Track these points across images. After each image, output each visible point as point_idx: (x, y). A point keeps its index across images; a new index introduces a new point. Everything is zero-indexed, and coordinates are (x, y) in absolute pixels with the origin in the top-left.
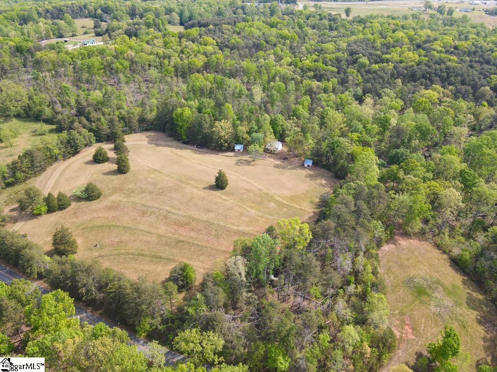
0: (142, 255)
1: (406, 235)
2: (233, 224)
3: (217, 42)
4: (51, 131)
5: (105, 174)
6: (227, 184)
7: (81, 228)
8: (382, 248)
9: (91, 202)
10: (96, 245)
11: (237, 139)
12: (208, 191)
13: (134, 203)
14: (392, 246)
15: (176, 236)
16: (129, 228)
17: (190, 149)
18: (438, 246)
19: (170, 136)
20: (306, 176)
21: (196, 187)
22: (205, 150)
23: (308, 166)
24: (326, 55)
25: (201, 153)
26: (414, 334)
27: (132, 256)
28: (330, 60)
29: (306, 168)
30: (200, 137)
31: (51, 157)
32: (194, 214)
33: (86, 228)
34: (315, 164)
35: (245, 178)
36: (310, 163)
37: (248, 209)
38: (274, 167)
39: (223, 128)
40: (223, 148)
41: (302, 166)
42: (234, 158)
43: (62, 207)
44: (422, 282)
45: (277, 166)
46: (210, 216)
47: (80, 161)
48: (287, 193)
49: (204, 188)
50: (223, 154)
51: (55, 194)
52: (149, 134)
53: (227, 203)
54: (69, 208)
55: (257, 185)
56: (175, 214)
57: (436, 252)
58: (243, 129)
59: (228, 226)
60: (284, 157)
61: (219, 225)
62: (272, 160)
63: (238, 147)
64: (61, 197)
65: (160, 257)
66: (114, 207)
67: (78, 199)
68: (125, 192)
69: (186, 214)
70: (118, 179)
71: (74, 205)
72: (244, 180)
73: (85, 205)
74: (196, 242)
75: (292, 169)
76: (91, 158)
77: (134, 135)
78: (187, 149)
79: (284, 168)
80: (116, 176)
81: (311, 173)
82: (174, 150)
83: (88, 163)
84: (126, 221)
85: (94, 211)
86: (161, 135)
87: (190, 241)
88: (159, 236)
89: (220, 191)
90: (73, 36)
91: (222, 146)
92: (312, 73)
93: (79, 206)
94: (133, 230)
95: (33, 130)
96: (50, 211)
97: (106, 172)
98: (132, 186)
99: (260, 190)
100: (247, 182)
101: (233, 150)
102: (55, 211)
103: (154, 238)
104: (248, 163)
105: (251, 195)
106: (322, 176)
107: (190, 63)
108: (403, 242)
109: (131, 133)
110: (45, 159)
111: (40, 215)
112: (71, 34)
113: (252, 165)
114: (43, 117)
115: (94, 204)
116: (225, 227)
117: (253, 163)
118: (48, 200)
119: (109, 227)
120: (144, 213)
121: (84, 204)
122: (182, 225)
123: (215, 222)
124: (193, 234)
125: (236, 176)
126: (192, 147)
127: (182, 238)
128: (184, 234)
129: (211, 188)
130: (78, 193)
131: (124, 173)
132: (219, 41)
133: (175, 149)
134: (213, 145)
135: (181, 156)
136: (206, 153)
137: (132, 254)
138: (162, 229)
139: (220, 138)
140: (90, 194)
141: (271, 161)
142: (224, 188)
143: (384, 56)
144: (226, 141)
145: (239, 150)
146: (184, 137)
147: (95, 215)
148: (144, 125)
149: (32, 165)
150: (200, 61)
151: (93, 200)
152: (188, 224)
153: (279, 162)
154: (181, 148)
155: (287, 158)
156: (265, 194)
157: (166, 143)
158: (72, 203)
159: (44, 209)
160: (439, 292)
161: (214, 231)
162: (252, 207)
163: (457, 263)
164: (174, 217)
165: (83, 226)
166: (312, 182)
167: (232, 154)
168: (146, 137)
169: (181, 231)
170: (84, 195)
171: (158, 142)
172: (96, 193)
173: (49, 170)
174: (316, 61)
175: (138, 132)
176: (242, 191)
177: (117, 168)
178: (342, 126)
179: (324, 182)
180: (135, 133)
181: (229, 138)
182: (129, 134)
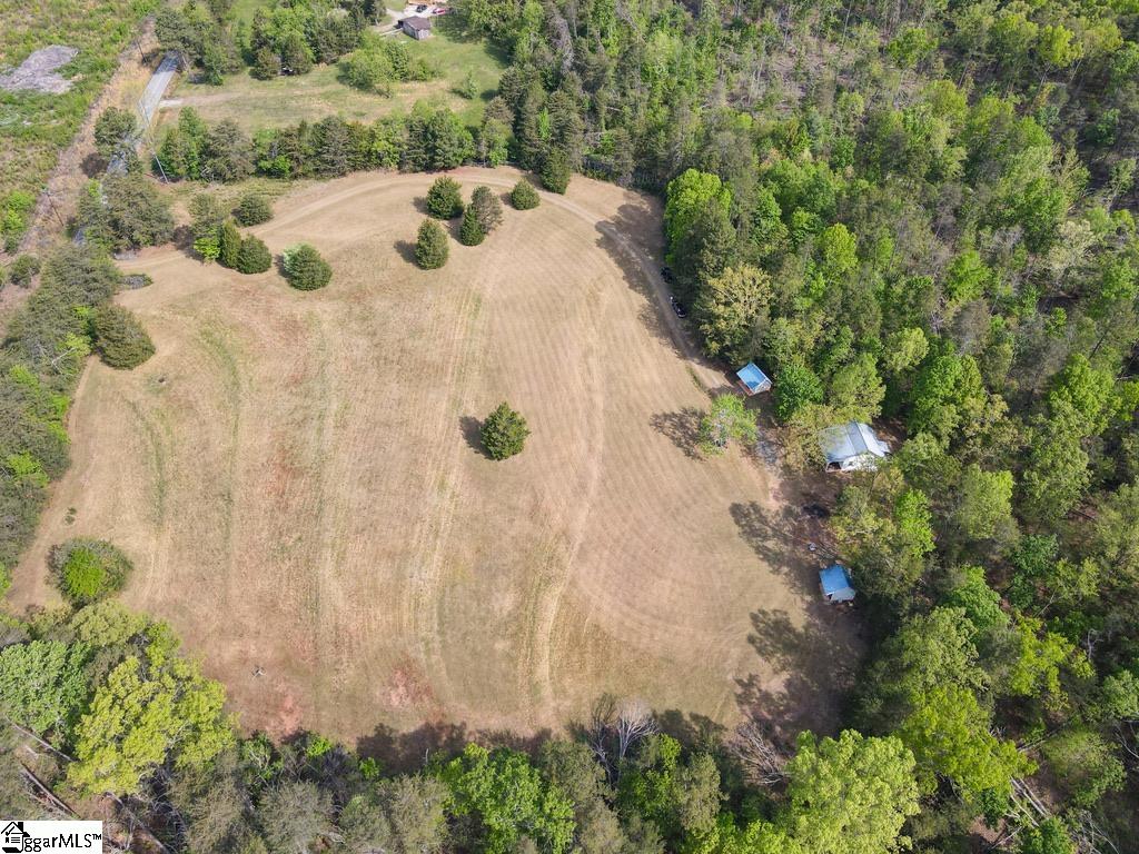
0: (160, 463)
2: (341, 558)
5: (399, 245)
9: (291, 289)
10: (165, 380)
12: (459, 433)
13: (323, 346)
15: (243, 478)
16: (235, 392)
17: (655, 302)
21: (457, 404)
22: (678, 325)
25: (658, 325)
27: (152, 451)
32: (342, 462)
35: (596, 471)
37: (437, 556)
38: (736, 510)
39: (733, 295)
43: (243, 266)
45: (745, 511)
47: (418, 189)
48: (606, 611)
49: (463, 420)
50: (698, 366)
52: (640, 202)
53: (432, 497)
55: (583, 516)
56: (321, 430)
58: (788, 330)
59: (327, 553)
60: (821, 502)
61: (322, 533)
64: (248, 247)
65: (163, 496)
66: (296, 327)
67: (282, 268)
68: (358, 309)
69: (330, 449)
70: (396, 271)
71: (269, 274)
72: (581, 478)
73: (276, 289)
75: (766, 558)
77: (608, 185)
78: (650, 293)
79: (751, 533)
80: (402, 262)
81: (799, 619)
82: (612, 276)
84: (259, 369)
85: (268, 311)
88: (233, 451)
89: (478, 456)
93: (273, 282)
94: (234, 399)
96: (221, 260)
98: (381, 305)
99: (563, 535)
102: (231, 267)
103: (225, 446)
104: (694, 438)
105: (522, 525)
109: (605, 180)
111: (201, 258)
113: (688, 453)
115: (288, 298)
116: (320, 549)
117: (705, 449)
119: (227, 362)
120: (297, 381)
122: (288, 467)
123: (329, 519)
124: (266, 503)
125: (591, 449)
127: (239, 494)
128: (259, 487)
129: (481, 431)
131: (422, 268)
133: (620, 273)
136: (668, 332)
137: (159, 445)
138: (258, 443)
141: (762, 484)
142: (493, 458)
147: (256, 320)
151: (297, 287)
152: (298, 472)
153: (775, 505)
155: (823, 513)
156: (552, 558)
157: (629, 247)
158: (270, 269)
159: (213, 251)
161: (296, 536)
162: (451, 560)
164: (310, 436)
166: (739, 651)
168: (623, 207)
169: (268, 477)
171: (619, 236)
173: (350, 178)
175: (626, 186)
176: (521, 501)
179: (773, 684)
180: (618, 183)
181: (733, 335)
182: (599, 177)
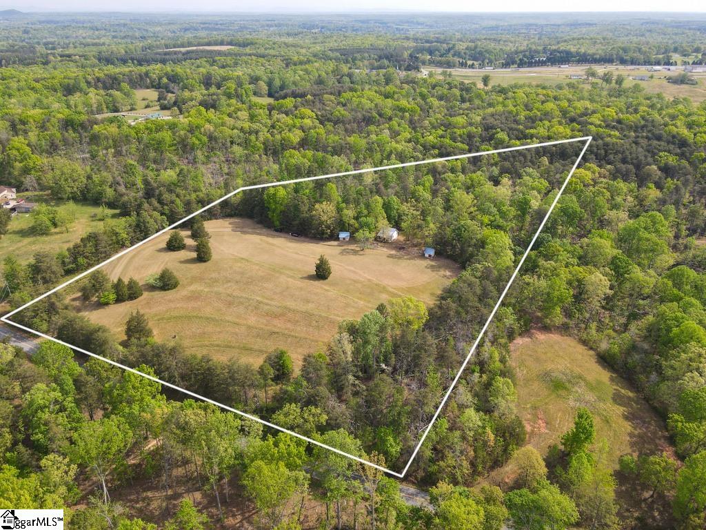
0: (230, 347)
1: (546, 329)
2: (338, 316)
3: (317, 115)
4: (114, 216)
5: (181, 262)
6: (330, 273)
7: (156, 318)
8: (515, 341)
9: (167, 292)
10: (175, 336)
11: (342, 226)
12: (307, 281)
13: (218, 294)
14: (527, 340)
15: (269, 328)
16: (213, 320)
17: (285, 238)
18: (584, 342)
19: (260, 222)
20: (426, 267)
21: (291, 277)
22: (303, 239)
23: (430, 256)
24: (455, 130)
25: (298, 241)
26: (547, 428)
27: (218, 348)
28: (460, 136)
29: (427, 258)
30: (297, 222)
31: (118, 242)
32: (291, 304)
33: (162, 319)
34: (438, 254)
35: (352, 268)
36: (432, 252)
37: (356, 300)
38: (388, 257)
39: (325, 211)
40: (325, 236)
41: (422, 256)
42: (338, 247)
43: (132, 297)
44: (560, 376)
45: (390, 256)
46: (310, 306)
47: (152, 248)
48: (404, 284)
49: (301, 278)
50: (326, 243)
51: (126, 281)
52: (232, 220)
53: (329, 293)
54: (140, 298)
55: (366, 275)
56: (267, 304)
57: (581, 348)
58: (349, 213)
60: (399, 247)
61: (320, 316)
62: (385, 250)
63: (342, 235)
64: (132, 284)
65: (251, 349)
66: (195, 297)
67: (152, 288)
68: (207, 281)
69: (280, 305)
70: (197, 268)
71: (146, 294)
72: (350, 271)
73: (160, 295)
74: (293, 333)
75: (409, 260)
76: (164, 245)
77: (214, 221)
78: (281, 237)
79: (400, 258)
80: (195, 265)
81: (433, 263)
82: (264, 238)
83: (161, 250)
84: (208, 311)
85: (170, 301)
86: (248, 222)
87: (286, 332)
88: (249, 327)
89: (321, 281)
90: (132, 109)
91: (323, 233)
92: (437, 151)
93: (152, 296)
94: (217, 321)
95: (92, 214)
96: (119, 300)
97: (183, 260)
98: (214, 275)
99: (369, 280)
100: (354, 272)
101: (337, 239)
102: (124, 301)
103: (243, 329)
104: (355, 252)
105: (359, 286)
106: (447, 267)
107: (283, 139)
108: (541, 336)
109: (211, 219)
110: (111, 245)
111: (107, 304)
112: (129, 108)
113: (361, 255)
114: (104, 200)
115: (170, 294)
116: (327, 318)
117: (361, 252)
118: (118, 286)
119: (189, 318)
120: (230, 304)
121: (158, 294)
122: (276, 316)
123: (315, 313)
124: (289, 325)
125: (341, 266)
126: (286, 235)
127: (276, 330)
128: (279, 325)
129: (311, 278)
130: (152, 281)
131: (205, 261)
132: (319, 113)
134: (313, 231)
135: (273, 245)
136: (304, 241)
137: (218, 346)
138: (252, 320)
139: (321, 223)
140: (166, 283)
141: (383, 251)
142: (326, 278)
143: (527, 131)
144: (328, 227)
145: (344, 239)
146: (277, 223)
147: (172, 305)
148: (227, 210)
149: (96, 250)
150: (295, 137)
151: (168, 289)
152: (283, 315)
153: (393, 252)
154: (273, 236)
155: (404, 248)
156: (376, 285)
157: (253, 231)
158: (143, 292)
159: (112, 297)
160: (580, 387)
161: (314, 322)
162: (359, 298)
163: (605, 360)
164: (266, 307)
165: (159, 317)
166: (434, 274)
167: (335, 243)
168: (230, 224)
169: (276, 322)
170: (159, 284)
171: (244, 230)
172: (172, 282)
174: (442, 137)
175: (220, 218)
176: (348, 282)
177: (196, 256)
178: (472, 209)
179: (448, 273)
180: (216, 219)
181: (332, 224)
182: (208, 220)
